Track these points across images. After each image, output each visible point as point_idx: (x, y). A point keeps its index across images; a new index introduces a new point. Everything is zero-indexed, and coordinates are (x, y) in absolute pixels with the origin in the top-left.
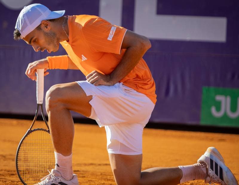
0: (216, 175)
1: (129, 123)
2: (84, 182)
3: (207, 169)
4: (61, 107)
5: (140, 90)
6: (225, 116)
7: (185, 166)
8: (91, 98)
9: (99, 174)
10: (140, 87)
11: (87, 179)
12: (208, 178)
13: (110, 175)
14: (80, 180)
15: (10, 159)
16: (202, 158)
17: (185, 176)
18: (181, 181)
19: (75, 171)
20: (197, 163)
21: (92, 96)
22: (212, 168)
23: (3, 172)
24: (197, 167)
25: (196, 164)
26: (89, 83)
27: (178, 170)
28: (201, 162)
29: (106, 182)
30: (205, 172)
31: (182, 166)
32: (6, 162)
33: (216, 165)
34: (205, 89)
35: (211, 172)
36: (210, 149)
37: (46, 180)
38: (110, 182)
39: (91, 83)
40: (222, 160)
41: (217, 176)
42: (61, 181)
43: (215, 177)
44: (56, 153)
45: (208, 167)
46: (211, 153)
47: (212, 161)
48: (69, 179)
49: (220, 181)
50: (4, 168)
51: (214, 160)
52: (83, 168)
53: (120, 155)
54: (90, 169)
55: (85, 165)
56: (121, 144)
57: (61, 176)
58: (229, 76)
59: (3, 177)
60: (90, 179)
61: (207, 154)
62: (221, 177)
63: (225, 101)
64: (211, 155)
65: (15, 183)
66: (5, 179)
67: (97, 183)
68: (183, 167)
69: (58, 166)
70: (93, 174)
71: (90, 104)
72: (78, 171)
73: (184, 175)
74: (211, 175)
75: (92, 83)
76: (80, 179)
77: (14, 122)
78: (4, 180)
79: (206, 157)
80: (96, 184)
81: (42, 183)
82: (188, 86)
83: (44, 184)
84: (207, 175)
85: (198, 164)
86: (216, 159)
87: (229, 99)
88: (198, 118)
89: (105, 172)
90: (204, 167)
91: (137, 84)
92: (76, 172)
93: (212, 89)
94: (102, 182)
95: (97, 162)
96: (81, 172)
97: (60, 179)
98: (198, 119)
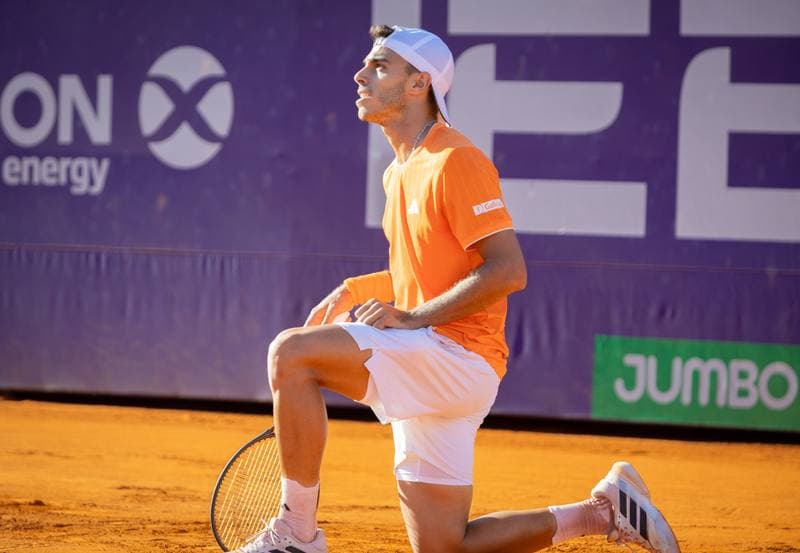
0: (631, 526)
1: (443, 416)
2: (338, 547)
3: (612, 513)
4: (303, 376)
5: (471, 345)
6: (646, 398)
7: (561, 507)
8: (368, 353)
9: (372, 528)
10: (470, 340)
11: (344, 539)
12: (615, 534)
13: (396, 531)
14: (331, 541)
15: (175, 497)
16: (601, 487)
17: (562, 530)
18: (554, 539)
19: (319, 522)
20: (590, 497)
21: (371, 350)
22: (623, 511)
23: (162, 525)
24: (589, 507)
25: (587, 502)
26: (363, 324)
27: (547, 515)
28: (601, 497)
29: (386, 546)
30: (607, 519)
31: (555, 507)
32: (167, 503)
33: (633, 504)
34: (600, 341)
35: (622, 521)
36: (618, 465)
37: (259, 542)
38: (395, 546)
39: (367, 323)
40: (647, 494)
41: (633, 529)
42: (291, 545)
43: (629, 532)
44: (284, 481)
45: (616, 508)
46: (620, 476)
47: (623, 496)
48: (309, 539)
49: (641, 539)
50: (163, 517)
51: (628, 494)
52: (337, 516)
53: (421, 483)
54: (352, 517)
55: (341, 508)
56: (424, 462)
57: (293, 534)
58: (653, 312)
59: (163, 538)
60: (351, 540)
61: (612, 477)
62: (644, 533)
63: (644, 366)
64: (620, 481)
65: (189, 549)
66: (166, 540)
67: (366, 548)
68: (558, 509)
69: (287, 508)
70: (357, 529)
71: (366, 369)
72: (326, 522)
73: (559, 528)
74: (621, 526)
75: (371, 323)
76: (329, 539)
77: (185, 415)
78: (165, 543)
79: (610, 485)
80: (365, 551)
81: (249, 547)
82: (563, 335)
83: (253, 551)
84: (612, 526)
85: (592, 500)
86: (632, 493)
87: (653, 362)
88: (586, 405)
89: (384, 525)
90: (605, 509)
91: (466, 332)
92: (321, 525)
93: (616, 340)
94: (379, 547)
95: (366, 502)
96: (333, 525)
97: (289, 539)
98: (587, 407)
